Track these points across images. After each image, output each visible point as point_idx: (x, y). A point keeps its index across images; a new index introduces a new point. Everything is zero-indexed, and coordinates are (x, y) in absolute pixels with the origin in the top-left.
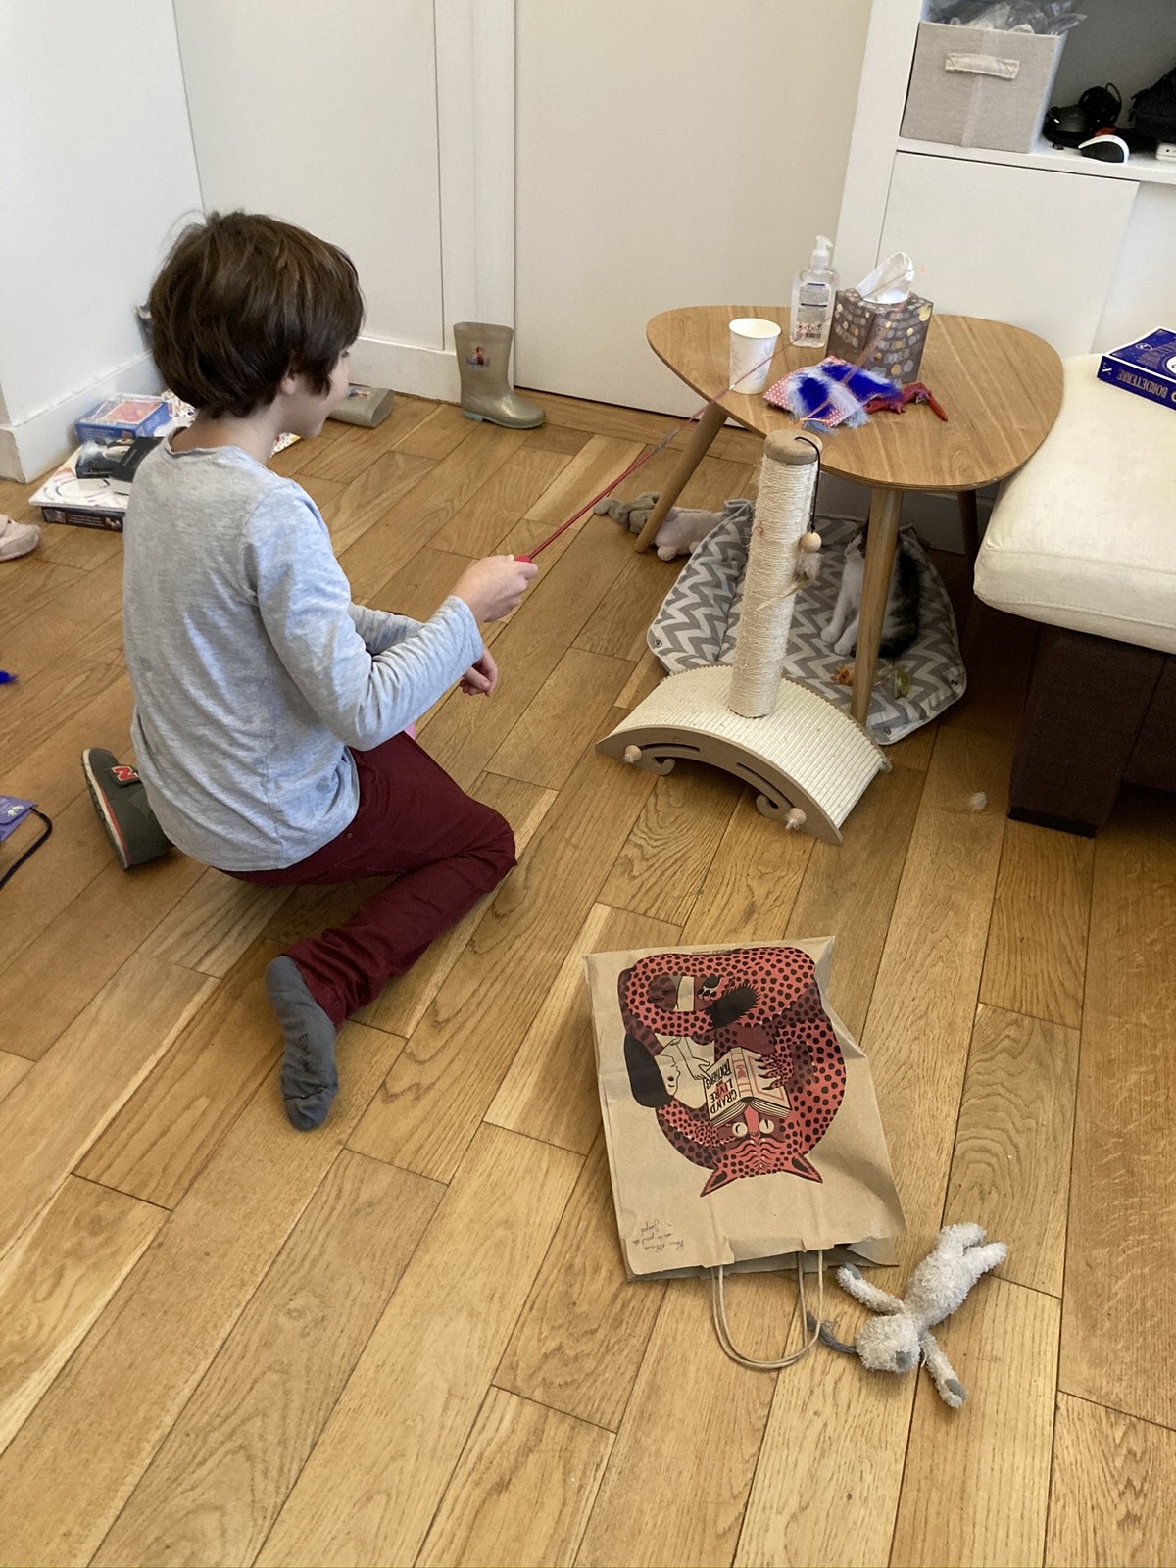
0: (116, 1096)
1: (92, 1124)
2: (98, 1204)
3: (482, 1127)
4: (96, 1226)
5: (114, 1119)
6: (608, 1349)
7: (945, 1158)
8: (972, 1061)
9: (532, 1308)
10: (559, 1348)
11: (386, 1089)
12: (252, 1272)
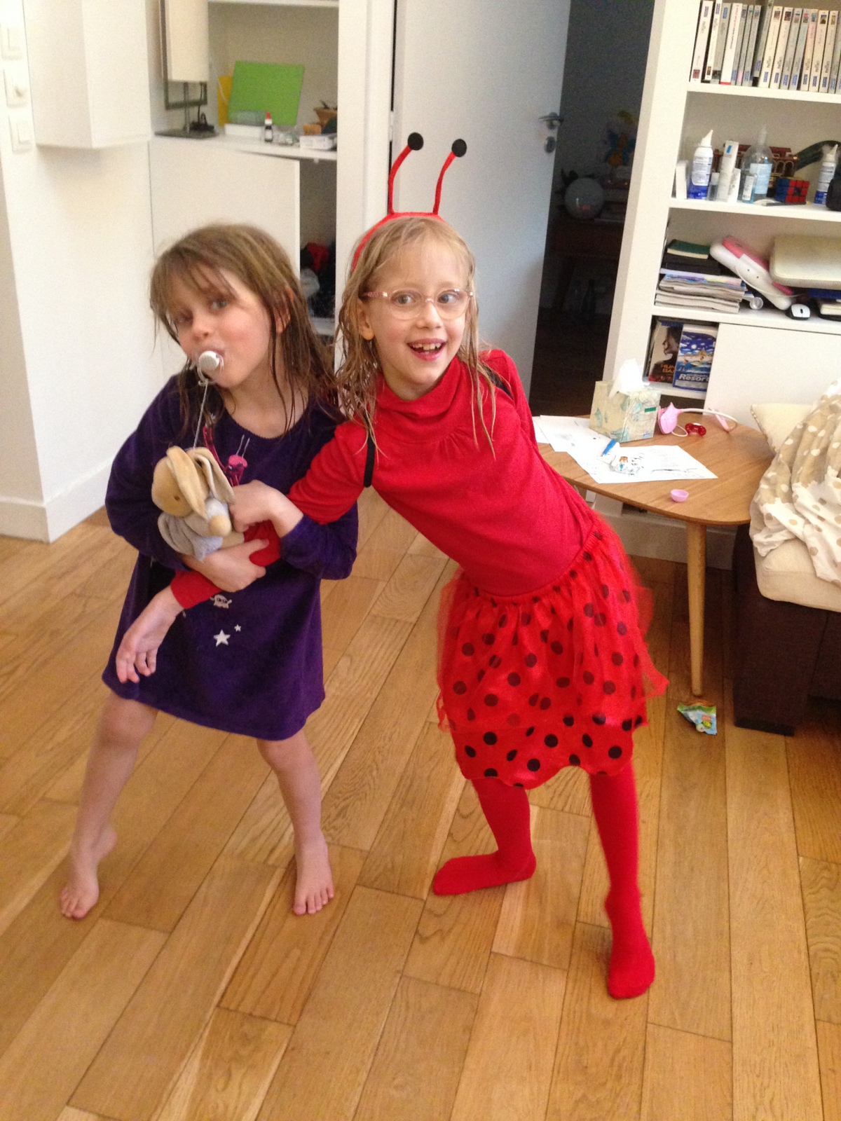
0: (234, 952)
1: (222, 973)
2: (242, 1025)
3: (492, 956)
4: (245, 1039)
5: (237, 968)
6: (617, 1095)
7: (804, 957)
8: (805, 894)
9: (559, 1072)
10: (584, 1096)
11: (420, 935)
12: (363, 1062)
